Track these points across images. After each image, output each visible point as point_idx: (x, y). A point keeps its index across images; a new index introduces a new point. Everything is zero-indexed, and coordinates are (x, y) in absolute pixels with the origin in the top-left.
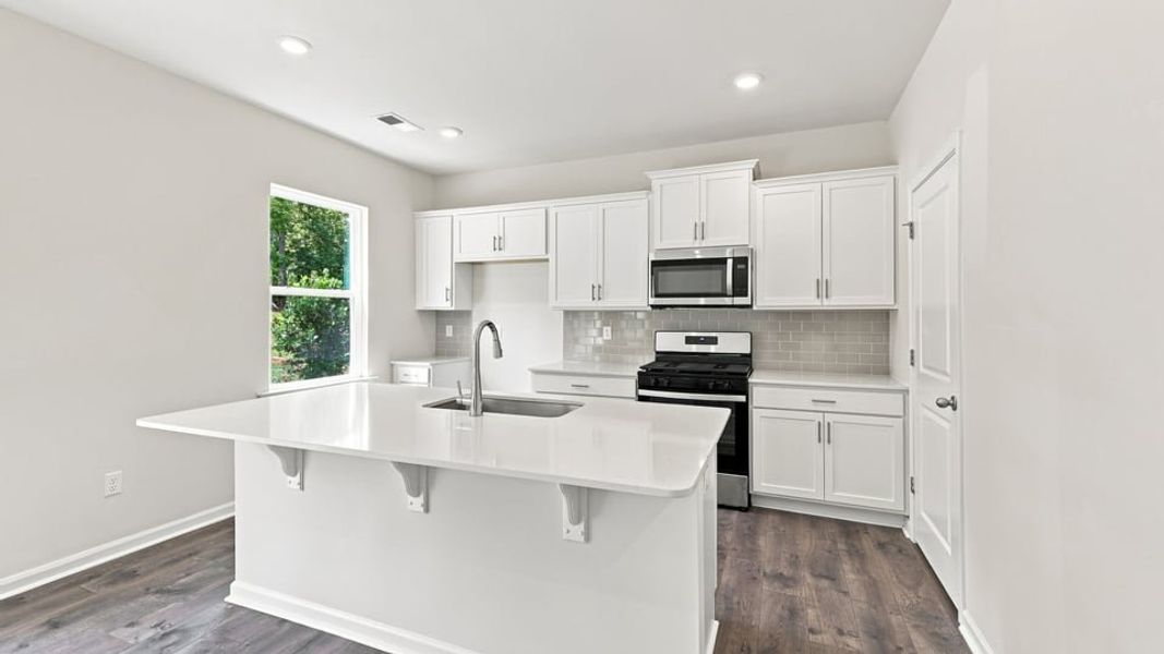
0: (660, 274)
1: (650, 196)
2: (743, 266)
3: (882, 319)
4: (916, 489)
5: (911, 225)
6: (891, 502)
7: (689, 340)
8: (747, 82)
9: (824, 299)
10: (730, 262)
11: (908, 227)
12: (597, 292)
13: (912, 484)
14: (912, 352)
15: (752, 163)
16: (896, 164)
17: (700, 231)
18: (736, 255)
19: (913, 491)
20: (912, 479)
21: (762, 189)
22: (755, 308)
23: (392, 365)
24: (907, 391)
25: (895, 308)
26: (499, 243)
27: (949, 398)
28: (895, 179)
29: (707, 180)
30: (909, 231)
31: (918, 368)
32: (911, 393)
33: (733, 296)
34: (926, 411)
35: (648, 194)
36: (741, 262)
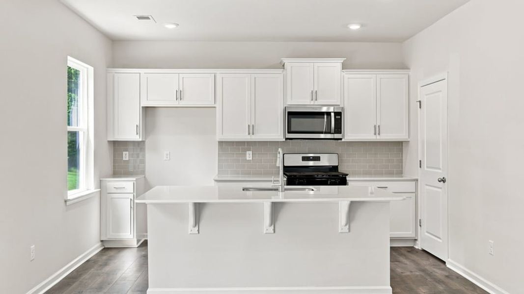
0: (292, 119)
1: (284, 72)
2: (339, 117)
3: (399, 146)
4: (422, 224)
5: (420, 102)
6: (410, 234)
7: (304, 159)
8: (355, 27)
9: (378, 135)
10: (333, 114)
11: (419, 103)
12: (251, 130)
13: (420, 223)
14: (420, 161)
15: (341, 60)
16: (409, 69)
17: (314, 95)
18: (335, 111)
19: (420, 226)
20: (420, 220)
21: (348, 75)
22: (343, 140)
23: (100, 181)
24: (417, 180)
25: (408, 140)
26: (180, 95)
27: (442, 178)
28: (409, 76)
29: (318, 67)
30: (419, 105)
31: (424, 168)
32: (419, 181)
33: (334, 134)
34: (428, 187)
35: (283, 71)
36: (338, 114)
